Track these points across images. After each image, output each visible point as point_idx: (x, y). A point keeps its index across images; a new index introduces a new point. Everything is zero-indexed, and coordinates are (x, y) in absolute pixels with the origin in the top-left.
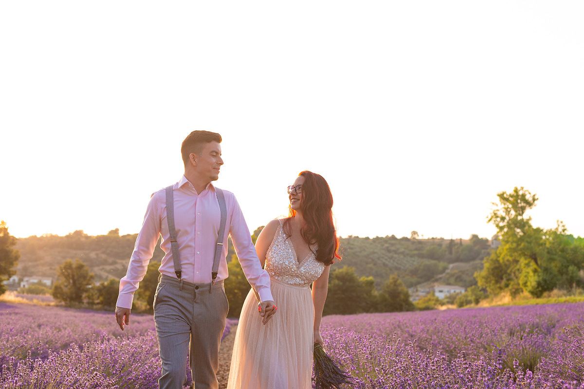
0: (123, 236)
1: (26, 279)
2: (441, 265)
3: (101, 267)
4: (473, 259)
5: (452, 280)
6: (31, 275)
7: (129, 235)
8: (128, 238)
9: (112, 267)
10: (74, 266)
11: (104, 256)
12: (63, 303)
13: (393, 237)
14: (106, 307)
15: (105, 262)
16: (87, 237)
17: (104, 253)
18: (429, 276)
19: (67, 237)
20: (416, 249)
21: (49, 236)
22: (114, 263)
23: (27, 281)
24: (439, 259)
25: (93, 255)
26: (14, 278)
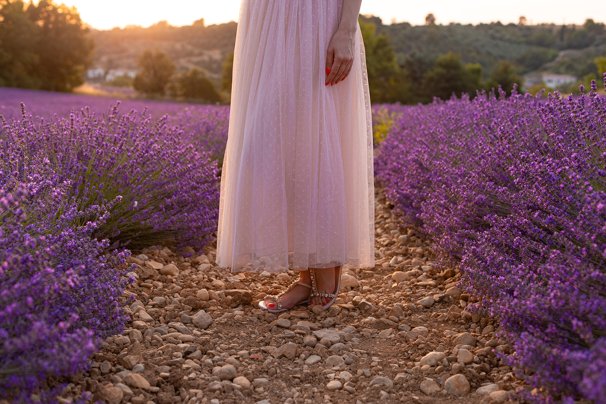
0: (209, 27)
1: (111, 72)
2: (551, 52)
3: (187, 59)
4: (587, 46)
5: (562, 69)
6: (116, 67)
7: (214, 25)
8: (214, 28)
9: (198, 59)
10: (154, 56)
11: (190, 47)
13: (499, 24)
15: (191, 54)
16: (171, 27)
17: (189, 43)
18: (536, 65)
19: (150, 28)
20: (524, 36)
21: (132, 27)
22: (201, 54)
23: (114, 74)
24: (549, 45)
25: (178, 46)
26: (100, 71)
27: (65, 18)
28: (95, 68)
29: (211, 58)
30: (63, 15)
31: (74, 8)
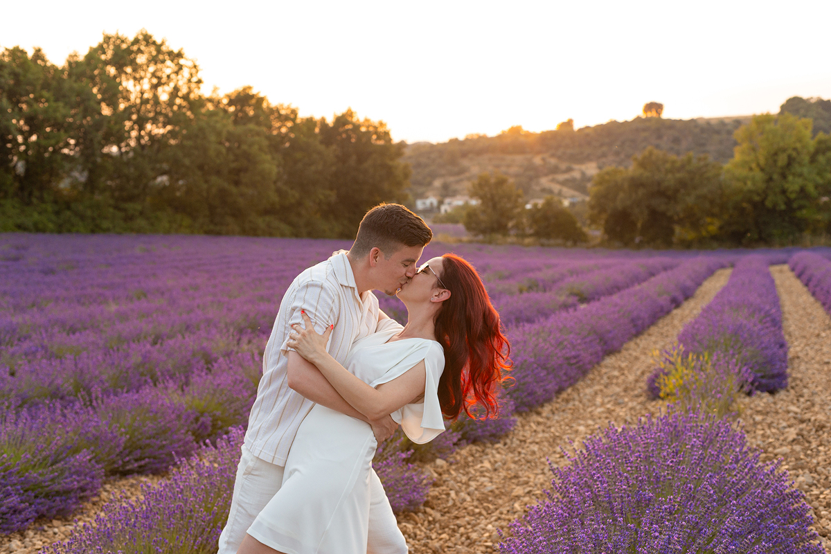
0: (580, 130)
1: (447, 200)
3: (550, 177)
6: (454, 194)
7: (587, 127)
8: (587, 131)
9: (566, 176)
10: (493, 180)
11: (553, 161)
12: (481, 237)
14: (544, 241)
15: (555, 170)
16: (528, 135)
17: (553, 156)
19: (500, 137)
21: (475, 137)
22: (569, 170)
23: (450, 204)
25: (537, 160)
26: (432, 200)
27: (370, 138)
28: (427, 198)
29: (583, 174)
30: (368, 133)
31: (381, 124)
